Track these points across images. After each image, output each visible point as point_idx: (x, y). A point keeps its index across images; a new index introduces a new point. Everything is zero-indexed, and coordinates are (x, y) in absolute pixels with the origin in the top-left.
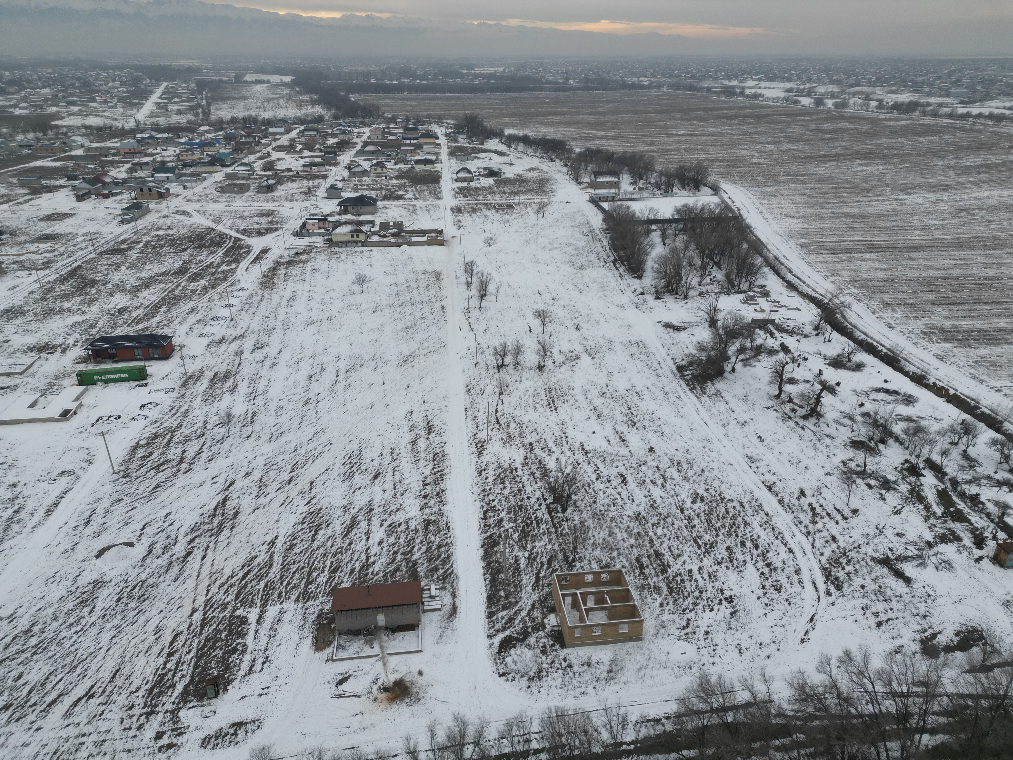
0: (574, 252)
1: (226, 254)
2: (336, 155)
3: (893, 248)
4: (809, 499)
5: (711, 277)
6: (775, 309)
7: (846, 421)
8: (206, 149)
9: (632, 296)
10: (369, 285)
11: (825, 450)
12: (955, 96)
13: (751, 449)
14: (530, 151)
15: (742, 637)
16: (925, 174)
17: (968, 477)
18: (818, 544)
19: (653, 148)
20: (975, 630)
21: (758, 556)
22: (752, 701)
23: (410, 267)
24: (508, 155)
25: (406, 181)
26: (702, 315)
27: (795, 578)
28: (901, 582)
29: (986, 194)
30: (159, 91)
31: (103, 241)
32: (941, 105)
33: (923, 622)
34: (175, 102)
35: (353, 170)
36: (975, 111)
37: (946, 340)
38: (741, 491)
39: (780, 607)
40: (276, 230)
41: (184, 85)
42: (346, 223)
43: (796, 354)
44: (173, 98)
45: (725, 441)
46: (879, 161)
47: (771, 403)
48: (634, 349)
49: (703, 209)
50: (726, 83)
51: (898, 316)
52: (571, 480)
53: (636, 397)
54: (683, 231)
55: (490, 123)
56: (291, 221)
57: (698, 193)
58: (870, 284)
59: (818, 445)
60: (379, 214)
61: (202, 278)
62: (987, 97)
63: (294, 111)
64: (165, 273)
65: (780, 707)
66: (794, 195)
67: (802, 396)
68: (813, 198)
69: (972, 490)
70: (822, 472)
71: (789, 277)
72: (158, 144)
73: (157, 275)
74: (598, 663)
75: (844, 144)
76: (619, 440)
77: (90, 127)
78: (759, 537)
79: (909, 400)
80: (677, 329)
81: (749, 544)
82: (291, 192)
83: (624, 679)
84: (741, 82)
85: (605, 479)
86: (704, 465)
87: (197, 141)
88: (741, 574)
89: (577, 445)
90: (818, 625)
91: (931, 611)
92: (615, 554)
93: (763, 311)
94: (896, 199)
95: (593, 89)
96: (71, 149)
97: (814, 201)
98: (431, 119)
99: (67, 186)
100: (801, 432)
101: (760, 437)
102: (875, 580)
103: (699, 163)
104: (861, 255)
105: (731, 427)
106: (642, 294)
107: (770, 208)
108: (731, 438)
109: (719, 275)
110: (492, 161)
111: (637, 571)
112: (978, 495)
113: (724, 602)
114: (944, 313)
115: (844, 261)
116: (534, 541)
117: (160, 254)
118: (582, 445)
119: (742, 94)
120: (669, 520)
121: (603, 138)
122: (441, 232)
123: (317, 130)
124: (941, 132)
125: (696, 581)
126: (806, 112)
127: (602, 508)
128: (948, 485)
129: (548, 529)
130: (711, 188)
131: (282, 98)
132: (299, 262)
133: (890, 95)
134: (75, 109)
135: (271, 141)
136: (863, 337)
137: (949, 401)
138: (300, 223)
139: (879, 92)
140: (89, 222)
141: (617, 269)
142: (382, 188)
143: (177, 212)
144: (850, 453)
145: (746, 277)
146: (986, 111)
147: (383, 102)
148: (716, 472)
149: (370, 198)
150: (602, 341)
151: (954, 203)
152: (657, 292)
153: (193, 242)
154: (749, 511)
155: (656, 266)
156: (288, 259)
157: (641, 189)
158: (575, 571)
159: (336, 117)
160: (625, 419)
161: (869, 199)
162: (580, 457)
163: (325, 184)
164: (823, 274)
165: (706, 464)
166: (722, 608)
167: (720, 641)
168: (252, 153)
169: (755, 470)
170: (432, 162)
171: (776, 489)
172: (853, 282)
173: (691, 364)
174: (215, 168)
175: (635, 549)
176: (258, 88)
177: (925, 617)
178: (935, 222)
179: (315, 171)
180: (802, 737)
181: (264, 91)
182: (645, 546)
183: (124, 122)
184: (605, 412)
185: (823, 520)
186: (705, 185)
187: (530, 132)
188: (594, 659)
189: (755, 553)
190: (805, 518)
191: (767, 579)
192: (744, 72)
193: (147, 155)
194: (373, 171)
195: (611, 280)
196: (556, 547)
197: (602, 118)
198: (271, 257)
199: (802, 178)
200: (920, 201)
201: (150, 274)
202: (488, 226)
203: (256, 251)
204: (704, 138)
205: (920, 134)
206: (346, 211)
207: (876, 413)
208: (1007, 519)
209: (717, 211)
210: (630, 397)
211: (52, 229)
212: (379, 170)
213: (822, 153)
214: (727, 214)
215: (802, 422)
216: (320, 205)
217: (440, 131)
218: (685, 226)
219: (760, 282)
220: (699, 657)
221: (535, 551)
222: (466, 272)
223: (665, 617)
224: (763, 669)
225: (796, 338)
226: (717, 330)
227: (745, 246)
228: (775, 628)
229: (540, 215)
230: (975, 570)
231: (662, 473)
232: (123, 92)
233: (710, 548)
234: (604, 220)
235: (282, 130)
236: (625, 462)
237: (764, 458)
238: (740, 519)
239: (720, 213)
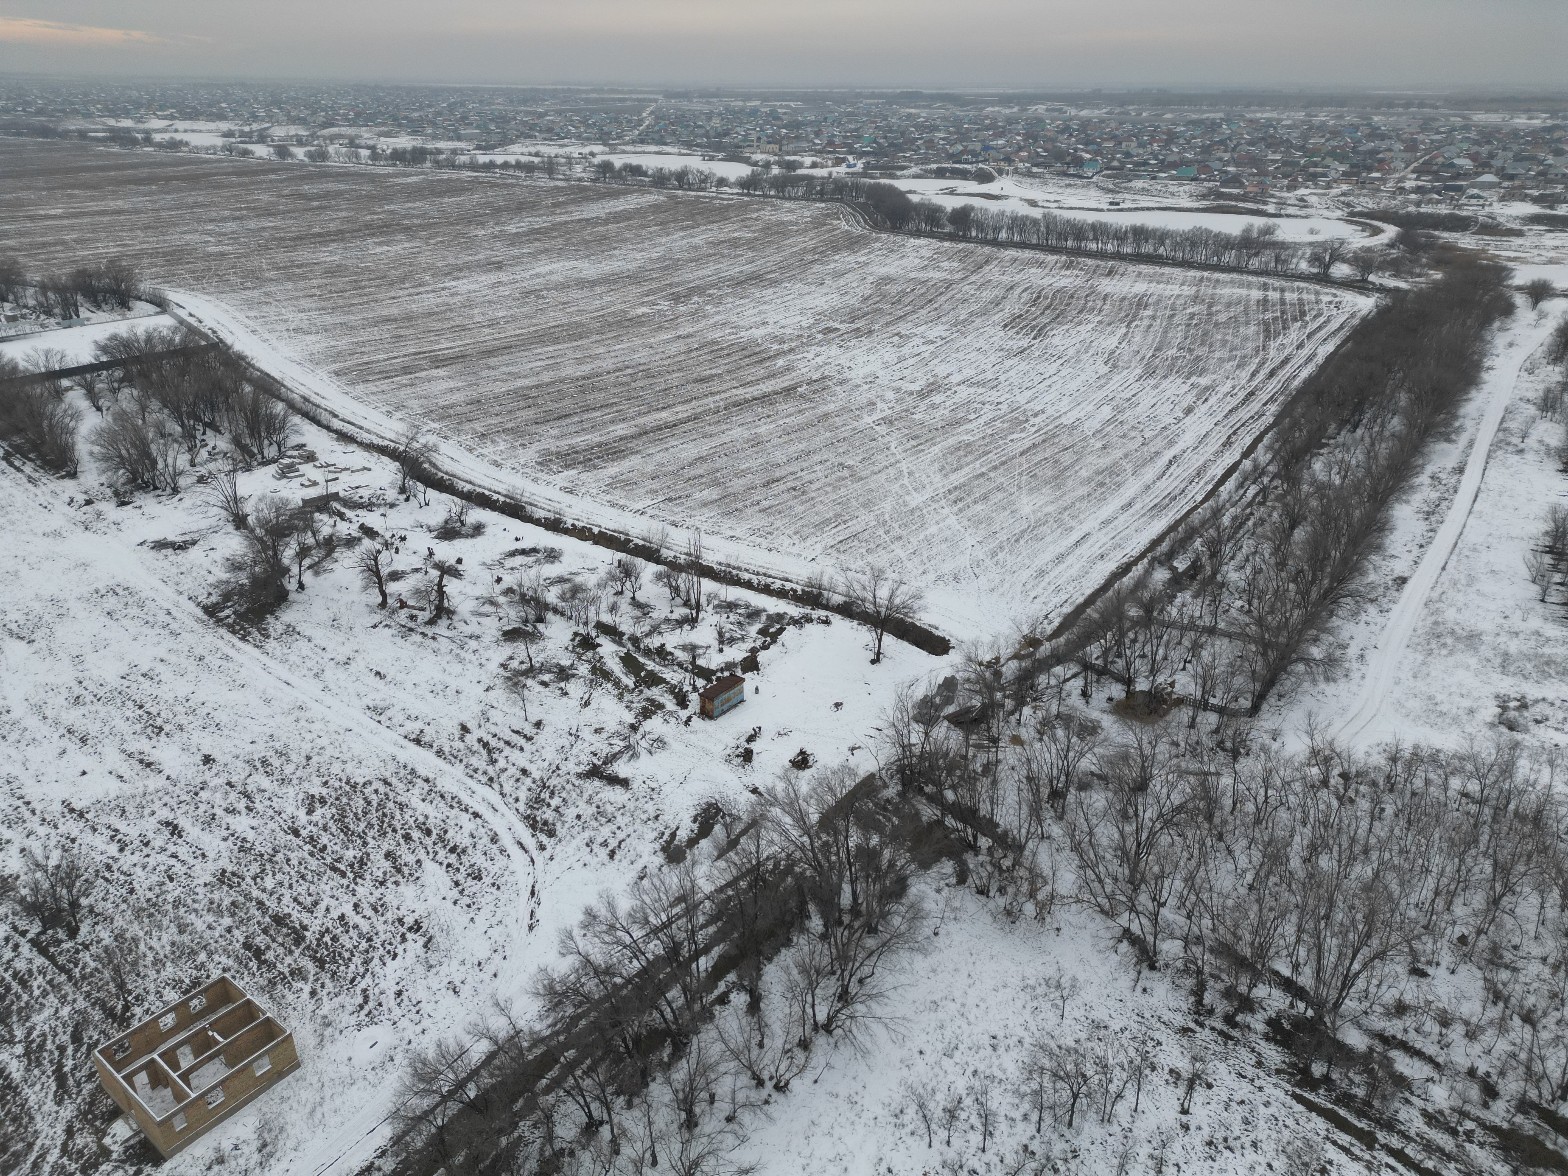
3: (463, 356)
4: (477, 733)
5: (209, 448)
6: (332, 476)
7: (488, 608)
9: (71, 511)
11: (474, 658)
12: (469, 139)
13: (372, 696)
15: (452, 970)
16: (468, 249)
17: (647, 628)
18: (507, 789)
19: (10, 242)
20: (710, 805)
21: (435, 844)
22: (494, 1048)
26: (217, 514)
27: (494, 849)
28: (618, 789)
29: (548, 268)
32: (454, 152)
33: (657, 825)
36: (499, 159)
37: (567, 467)
38: (377, 762)
39: (486, 900)
43: (388, 535)
45: (327, 698)
46: (401, 237)
47: (376, 618)
48: (111, 602)
49: (149, 339)
50: (112, 122)
51: (502, 448)
52: (68, 875)
53: (146, 684)
54: (128, 380)
57: (129, 314)
58: (451, 411)
59: (463, 654)
62: (505, 141)
65: (532, 1032)
66: (297, 298)
67: (418, 593)
68: (328, 299)
69: (655, 642)
70: (481, 688)
71: (336, 424)
74: (236, 1148)
75: (345, 214)
76: (139, 767)
78: (426, 817)
79: (552, 555)
80: (180, 547)
81: (416, 834)
83: (291, 1144)
84: (140, 120)
85: (137, 843)
86: (306, 747)
88: (419, 882)
89: (57, 807)
90: (543, 895)
91: (661, 807)
92: (202, 957)
93: (315, 484)
94: (443, 289)
97: (330, 304)
100: (434, 644)
101: (378, 673)
102: (589, 802)
103: (111, 261)
104: (424, 373)
105: (328, 674)
106: (89, 502)
107: (266, 323)
108: (334, 691)
109: (223, 443)
111: (254, 965)
112: (663, 645)
113: (409, 936)
114: (554, 432)
115: (406, 386)
116: (28, 1018)
118: (66, 804)
119: (148, 141)
120: (280, 857)
124: (467, 190)
125: (356, 927)
126: (266, 168)
127: (150, 895)
128: (630, 646)
129: (50, 982)
130: (151, 302)
133: (382, 139)
136: (468, 487)
137: (596, 543)
139: (366, 135)
141: (18, 469)
144: (507, 649)
145: (269, 437)
146: (512, 160)
148: (329, 751)
150: (37, 607)
151: (516, 285)
152: (116, 494)
154: (400, 787)
155: (97, 449)
157: (12, 319)
158: (136, 1024)
160: (138, 727)
161: (407, 292)
162: (71, 827)
164: (384, 409)
165: (310, 745)
166: (409, 944)
167: (421, 994)
169: (388, 723)
171: (426, 739)
172: (428, 413)
173: (226, 597)
175: (236, 932)
177: (657, 817)
178: (502, 314)
180: (571, 1054)
182: (254, 917)
184: (94, 729)
185: (504, 754)
186: (139, 299)
188: (226, 1146)
189: (428, 841)
190: (480, 761)
191: (458, 870)
192: (138, 105)
195: (14, 491)
196: (81, 1004)
199: (300, 271)
200: (474, 287)
204: (106, 219)
205: (442, 194)
207: (520, 586)
208: (700, 662)
209: (177, 339)
210: (134, 686)
213: (316, 230)
214: (197, 342)
215: (429, 631)
218: (127, 372)
219: (294, 440)
220: (399, 1035)
221: (35, 1033)
223: (325, 1009)
224: (493, 996)
225: (378, 512)
226: (252, 531)
227: (248, 388)
228: (490, 931)
230: (688, 735)
231: (240, 788)
233: (361, 867)
236: (166, 799)
237: (394, 701)
238: (391, 805)
239: (183, 341)
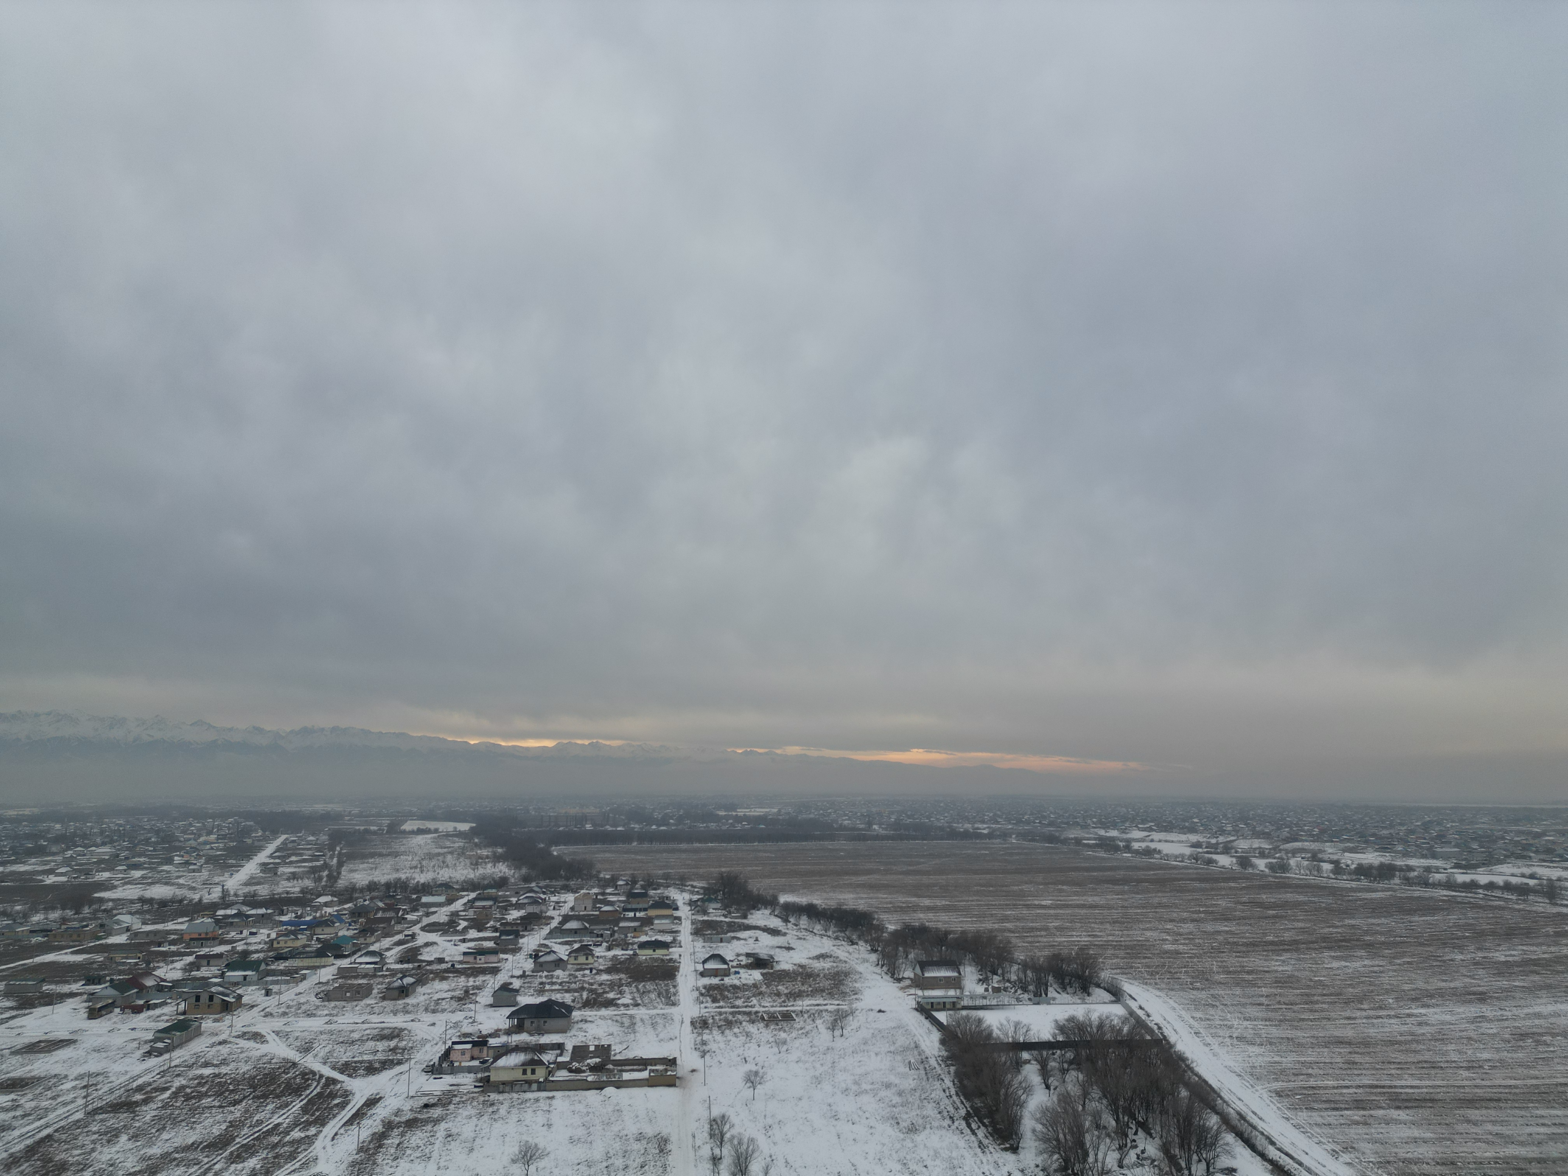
0: (896, 1099)
1: (305, 1110)
2: (518, 935)
3: (1433, 1100)
5: (1138, 1151)
8: (318, 930)
10: (541, 1164)
12: (1446, 857)
14: (818, 928)
16: (1441, 973)
19: (1008, 925)
23: (615, 1128)
24: (785, 934)
25: (623, 976)
29: (1551, 1008)
30: (271, 848)
31: (106, 1088)
32: (1428, 869)
34: (291, 862)
35: (542, 960)
36: (1483, 879)
40: (400, 1063)
41: (311, 838)
42: (517, 1049)
44: (289, 856)
46: (1362, 953)
49: (1101, 1026)
50: (1102, 832)
54: (1076, 1063)
55: (757, 886)
56: (428, 1047)
57: (1089, 999)
60: (573, 1032)
61: (252, 1155)
62: (1490, 861)
63: (465, 872)
64: (193, 1147)
66: (1244, 1005)
68: (1275, 1010)
71: (1272, 1153)
72: (247, 925)
73: (176, 1150)
75: (1300, 925)
77: (150, 901)
82: (436, 997)
84: (1124, 831)
87: (308, 918)
94: (1409, 1015)
95: (908, 838)
96: (109, 934)
97: (1277, 1016)
98: (669, 880)
99: (81, 994)
103: (1081, 949)
104: (1381, 1112)
107: (1210, 1026)
109: (1152, 1148)
110: (760, 944)
115: (1357, 1123)
117: (193, 1111)
119: (1128, 848)
121: (929, 909)
122: (672, 1062)
123: (495, 899)
124: (1443, 909)
126: (1227, 876)
130: (1108, 991)
131: (451, 853)
132: (426, 1121)
133: (1346, 854)
134: (137, 874)
135: (421, 917)
138: (441, 1049)
139: (1330, 851)
140: (96, 1055)
141: (973, 1132)
142: (583, 989)
143: (243, 1036)
145: (1198, 1152)
146: (1499, 880)
147: (599, 856)
149: (563, 1005)
151: (1506, 1024)
153: (254, 1087)
155: (1039, 1127)
156: (409, 1116)
157: (997, 990)
159: (526, 879)
161: (1364, 1014)
163: (494, 983)
164: (1330, 1147)
168: (387, 935)
170: (665, 945)
174: (324, 961)
176: (420, 839)
178: (1485, 1055)
179: (482, 961)
181: (426, 844)
183: (205, 892)
186: (1099, 986)
187: (817, 900)
192: (1125, 819)
193: (223, 942)
194: (572, 960)
195: (966, 1154)
197: (925, 880)
198: (381, 1112)
199: (1250, 977)
200: (1448, 1018)
201: (168, 1147)
202: (751, 1051)
203: (357, 1102)
204: (1083, 911)
205: (1411, 912)
206: (519, 1028)
209: (1125, 1030)
211: (29, 1068)
212: (582, 959)
213: (1270, 938)
214: (1142, 1036)
216: (480, 1018)
217: (680, 897)
218: (1077, 1055)
219: (1224, 1162)
222: (712, 1136)
227: (1184, 1093)
229: (837, 1033)
232: (218, 849)
234: (943, 1042)
235: (442, 899)
239: (1130, 1032)
